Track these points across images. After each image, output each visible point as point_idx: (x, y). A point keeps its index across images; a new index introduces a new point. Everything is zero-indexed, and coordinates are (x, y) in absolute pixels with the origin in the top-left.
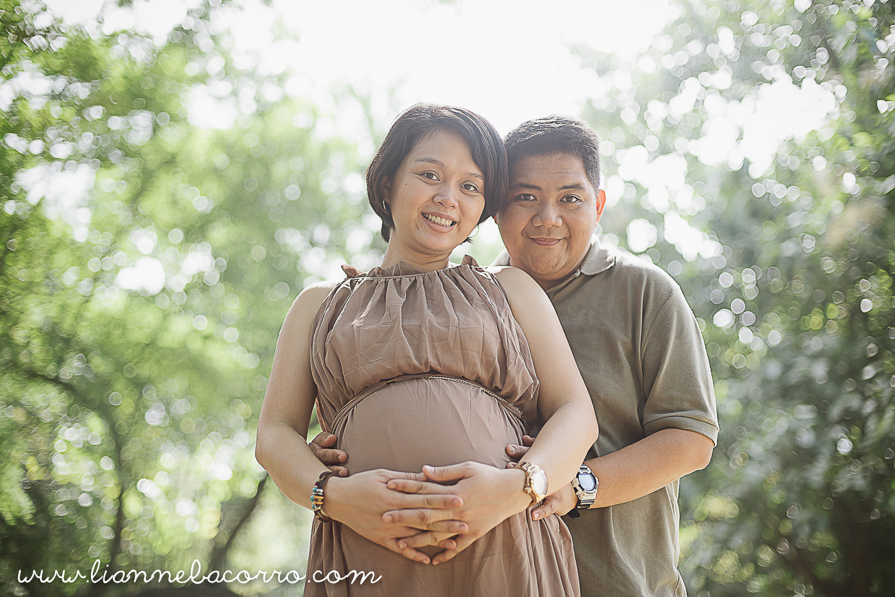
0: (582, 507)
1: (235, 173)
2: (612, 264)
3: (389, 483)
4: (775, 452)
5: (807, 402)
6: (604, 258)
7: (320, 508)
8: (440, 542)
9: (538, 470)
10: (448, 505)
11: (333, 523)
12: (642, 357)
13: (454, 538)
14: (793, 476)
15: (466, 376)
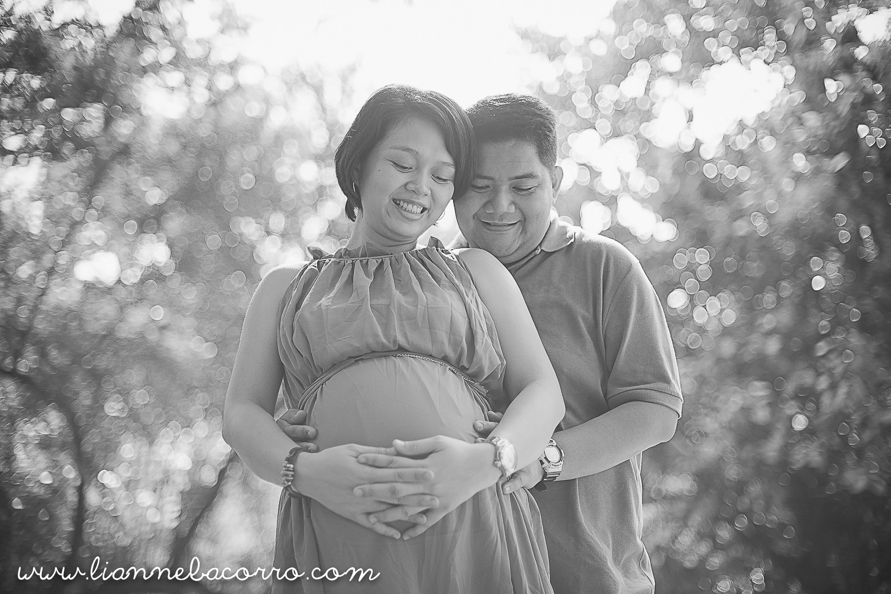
0: (548, 479)
1: (188, 163)
2: (572, 240)
3: (359, 457)
4: (731, 429)
5: (761, 379)
6: (564, 234)
7: (290, 483)
8: (411, 516)
9: (507, 445)
10: (419, 478)
11: (303, 499)
12: (604, 332)
13: (425, 513)
14: (748, 452)
15: (434, 354)
